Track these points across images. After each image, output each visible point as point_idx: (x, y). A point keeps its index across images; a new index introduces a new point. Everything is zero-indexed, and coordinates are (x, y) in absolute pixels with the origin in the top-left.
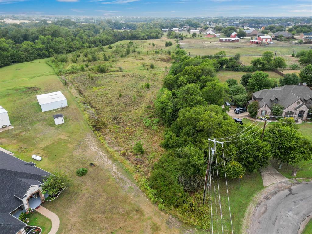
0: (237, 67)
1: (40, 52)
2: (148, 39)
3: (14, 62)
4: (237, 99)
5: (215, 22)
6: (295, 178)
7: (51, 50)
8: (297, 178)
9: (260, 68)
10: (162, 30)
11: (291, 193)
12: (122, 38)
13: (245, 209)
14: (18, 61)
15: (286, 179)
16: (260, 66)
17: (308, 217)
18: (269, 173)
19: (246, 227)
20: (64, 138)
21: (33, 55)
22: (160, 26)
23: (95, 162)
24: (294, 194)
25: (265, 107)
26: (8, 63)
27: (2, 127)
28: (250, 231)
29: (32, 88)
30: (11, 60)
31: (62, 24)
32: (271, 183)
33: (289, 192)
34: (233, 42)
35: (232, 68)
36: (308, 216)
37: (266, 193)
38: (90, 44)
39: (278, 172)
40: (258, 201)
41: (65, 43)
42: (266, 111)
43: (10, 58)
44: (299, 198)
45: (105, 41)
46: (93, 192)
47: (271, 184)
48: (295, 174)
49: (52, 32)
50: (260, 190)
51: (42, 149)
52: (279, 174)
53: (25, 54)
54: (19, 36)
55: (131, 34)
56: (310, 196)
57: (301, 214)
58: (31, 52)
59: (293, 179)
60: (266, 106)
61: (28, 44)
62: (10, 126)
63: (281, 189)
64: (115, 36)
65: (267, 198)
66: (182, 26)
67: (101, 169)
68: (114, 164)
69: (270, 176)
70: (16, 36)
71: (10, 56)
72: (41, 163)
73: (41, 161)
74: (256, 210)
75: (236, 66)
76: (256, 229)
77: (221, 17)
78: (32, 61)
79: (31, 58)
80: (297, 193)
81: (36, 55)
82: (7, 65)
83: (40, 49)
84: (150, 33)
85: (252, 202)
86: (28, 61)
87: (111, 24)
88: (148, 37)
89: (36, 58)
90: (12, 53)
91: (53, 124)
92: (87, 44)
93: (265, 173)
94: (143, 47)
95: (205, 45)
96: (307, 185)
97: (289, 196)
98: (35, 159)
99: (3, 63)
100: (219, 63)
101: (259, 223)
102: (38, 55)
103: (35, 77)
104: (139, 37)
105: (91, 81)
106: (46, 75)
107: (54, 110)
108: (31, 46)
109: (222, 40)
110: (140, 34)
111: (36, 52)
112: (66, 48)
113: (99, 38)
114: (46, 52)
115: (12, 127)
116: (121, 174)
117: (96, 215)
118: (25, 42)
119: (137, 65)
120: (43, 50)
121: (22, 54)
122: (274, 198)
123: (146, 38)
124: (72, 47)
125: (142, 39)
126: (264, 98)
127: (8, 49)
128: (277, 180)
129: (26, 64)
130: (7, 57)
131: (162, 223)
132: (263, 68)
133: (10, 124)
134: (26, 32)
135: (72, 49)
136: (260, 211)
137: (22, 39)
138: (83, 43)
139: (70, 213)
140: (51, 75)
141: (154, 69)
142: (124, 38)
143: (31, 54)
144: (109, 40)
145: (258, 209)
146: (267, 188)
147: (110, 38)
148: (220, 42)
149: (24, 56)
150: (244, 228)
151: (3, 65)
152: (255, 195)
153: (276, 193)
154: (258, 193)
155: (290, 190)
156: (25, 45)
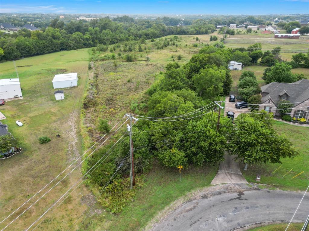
0: (273, 62)
1: (86, 42)
2: (197, 34)
3: (62, 49)
4: (242, 92)
5: (284, 20)
6: (258, 183)
7: (97, 41)
8: (260, 183)
9: (303, 64)
10: (218, 26)
11: (239, 198)
12: (170, 33)
13: (170, 202)
14: (66, 48)
15: (244, 182)
16: (303, 62)
17: (241, 227)
18: (228, 172)
19: (156, 220)
20: (54, 111)
21: (80, 44)
22: (216, 22)
23: (63, 134)
24: (242, 200)
25: (269, 102)
26: (57, 49)
27: (14, 97)
28: (157, 226)
29: (61, 70)
30: (60, 47)
31: (120, 20)
32: (221, 182)
33: (238, 196)
34: (291, 38)
35: (267, 62)
36: (243, 226)
37: (208, 192)
38: (135, 37)
39: (240, 173)
40: (192, 197)
41: (111, 35)
42: (271, 108)
43: (59, 45)
44: (245, 205)
45: (151, 35)
46: (41, 158)
47: (221, 184)
48: (258, 178)
49: (103, 25)
50: (203, 187)
51: (30, 118)
52: (241, 175)
53: (73, 42)
54: (73, 27)
55: (180, 29)
56: (261, 206)
57: (235, 223)
58: (78, 41)
59: (253, 184)
60: (271, 102)
61: (78, 35)
62: (21, 96)
63: (230, 191)
64: (163, 30)
65: (205, 197)
66: (242, 22)
67: (63, 141)
68: (77, 138)
69: (227, 175)
70: (71, 27)
71: (59, 43)
72: (20, 128)
73: (21, 127)
74: (182, 206)
75: (271, 60)
76: (167, 225)
77: (297, 14)
78: (78, 50)
79: (78, 46)
80: (246, 199)
81: (82, 45)
82: (56, 51)
83: (87, 39)
84: (200, 29)
85: (184, 196)
86: (75, 49)
87: (167, 21)
88: (197, 32)
89: (82, 47)
90: (62, 41)
91: (53, 99)
92: (132, 37)
93: (224, 171)
94: (186, 41)
95: (255, 40)
96: (269, 194)
97: (234, 200)
98: (18, 125)
99: (52, 49)
100: (250, 56)
101: (175, 220)
102: (85, 45)
103: (71, 62)
104: (188, 32)
105: (114, 67)
106: (81, 61)
107: (64, 88)
108: (80, 36)
109: (278, 35)
110: (189, 29)
111: (83, 41)
112: (111, 40)
113: (145, 32)
114: (92, 43)
115: (22, 98)
116: (76, 148)
117: (27, 178)
118: (76, 32)
119: (167, 56)
120: (90, 40)
121: (70, 43)
122: (212, 199)
123: (195, 33)
124: (117, 39)
125: (190, 34)
126: (271, 92)
127: (60, 38)
128: (232, 180)
129: (73, 51)
130: (57, 44)
131: (78, 197)
132: (306, 65)
133: (22, 95)
134: (79, 24)
135: (116, 41)
136: (185, 207)
137: (74, 30)
138: (129, 36)
139: (9, 172)
140: (85, 61)
141: (180, 60)
142: (172, 33)
143: (79, 43)
144: (156, 34)
145: (185, 206)
146: (213, 187)
147: (157, 32)
148: (275, 38)
149: (72, 44)
150: (154, 220)
151: (52, 51)
152: (193, 191)
153: (220, 193)
154: (198, 189)
155: (241, 194)
156: (75, 35)
